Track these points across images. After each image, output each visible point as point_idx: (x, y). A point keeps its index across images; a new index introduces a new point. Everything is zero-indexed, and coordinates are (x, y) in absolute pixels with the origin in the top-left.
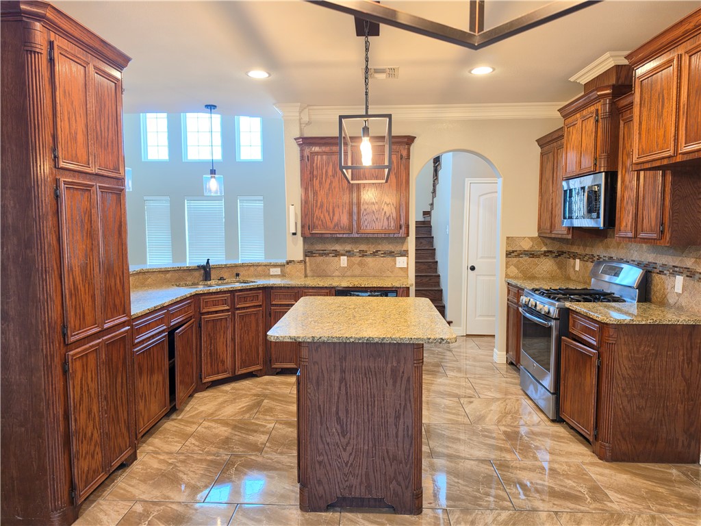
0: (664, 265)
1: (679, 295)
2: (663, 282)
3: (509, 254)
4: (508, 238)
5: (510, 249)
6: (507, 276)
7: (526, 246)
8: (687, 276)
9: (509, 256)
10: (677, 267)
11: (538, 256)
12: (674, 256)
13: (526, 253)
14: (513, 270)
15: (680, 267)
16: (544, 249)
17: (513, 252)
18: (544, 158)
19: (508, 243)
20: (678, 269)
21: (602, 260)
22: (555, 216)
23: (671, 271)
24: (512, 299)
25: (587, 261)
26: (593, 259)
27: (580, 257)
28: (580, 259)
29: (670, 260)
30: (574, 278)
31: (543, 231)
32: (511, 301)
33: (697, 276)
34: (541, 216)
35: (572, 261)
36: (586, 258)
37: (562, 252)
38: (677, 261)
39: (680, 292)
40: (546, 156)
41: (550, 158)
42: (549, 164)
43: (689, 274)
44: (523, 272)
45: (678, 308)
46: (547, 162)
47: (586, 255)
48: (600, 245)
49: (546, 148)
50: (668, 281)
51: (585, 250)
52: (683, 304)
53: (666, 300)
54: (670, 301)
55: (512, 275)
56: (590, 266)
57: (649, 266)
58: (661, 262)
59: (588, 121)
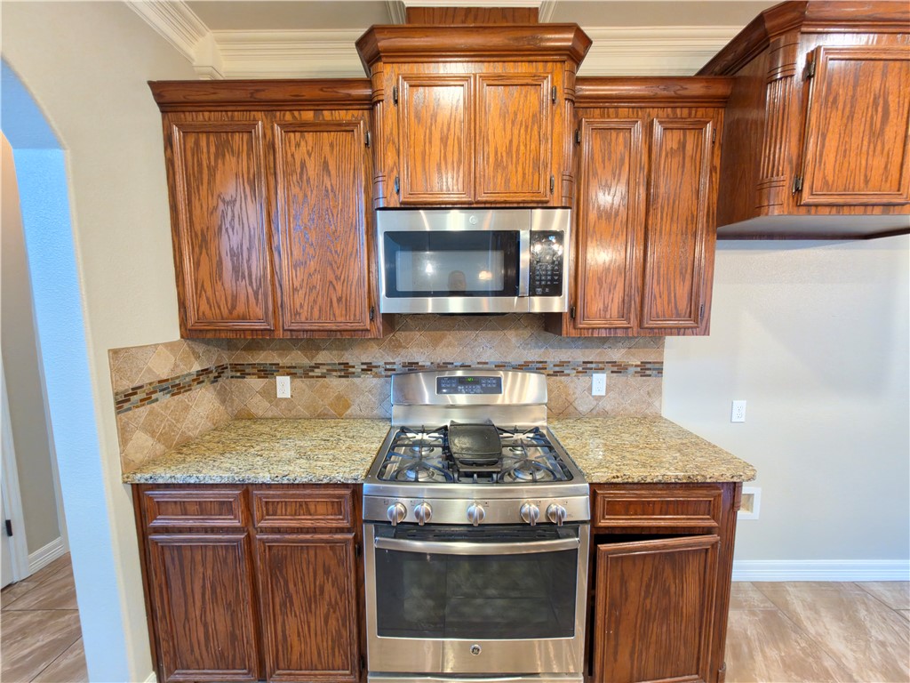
0: (562, 364)
1: (599, 398)
2: (566, 387)
3: (123, 401)
4: (115, 353)
5: (127, 385)
6: (127, 465)
7: (163, 368)
8: (612, 372)
9: (126, 405)
10: (591, 363)
11: (187, 388)
12: (587, 348)
13: (164, 385)
14: (143, 443)
15: (596, 362)
16: (196, 367)
17: (135, 391)
18: (197, 143)
19: (116, 370)
20: (593, 366)
21: (381, 370)
22: (295, 290)
23: (580, 369)
24: (190, 523)
25: (323, 376)
26: (345, 371)
27: (291, 371)
28: (293, 375)
29: (578, 355)
30: (270, 414)
31: (222, 326)
32: (190, 530)
33: (632, 370)
34: (199, 288)
35: (255, 383)
36: (318, 372)
37: (221, 369)
38: (592, 355)
39: (604, 394)
40: (212, 138)
41: (235, 148)
42: (234, 160)
43: (615, 369)
44: (163, 438)
45: (598, 415)
46: (220, 154)
47: (317, 366)
48: (372, 343)
49: (202, 117)
50: (575, 384)
51: (313, 357)
52: (608, 408)
53: (571, 409)
54: (580, 409)
55: (138, 457)
56: (336, 384)
57: (525, 367)
58: (557, 360)
59: (516, 93)
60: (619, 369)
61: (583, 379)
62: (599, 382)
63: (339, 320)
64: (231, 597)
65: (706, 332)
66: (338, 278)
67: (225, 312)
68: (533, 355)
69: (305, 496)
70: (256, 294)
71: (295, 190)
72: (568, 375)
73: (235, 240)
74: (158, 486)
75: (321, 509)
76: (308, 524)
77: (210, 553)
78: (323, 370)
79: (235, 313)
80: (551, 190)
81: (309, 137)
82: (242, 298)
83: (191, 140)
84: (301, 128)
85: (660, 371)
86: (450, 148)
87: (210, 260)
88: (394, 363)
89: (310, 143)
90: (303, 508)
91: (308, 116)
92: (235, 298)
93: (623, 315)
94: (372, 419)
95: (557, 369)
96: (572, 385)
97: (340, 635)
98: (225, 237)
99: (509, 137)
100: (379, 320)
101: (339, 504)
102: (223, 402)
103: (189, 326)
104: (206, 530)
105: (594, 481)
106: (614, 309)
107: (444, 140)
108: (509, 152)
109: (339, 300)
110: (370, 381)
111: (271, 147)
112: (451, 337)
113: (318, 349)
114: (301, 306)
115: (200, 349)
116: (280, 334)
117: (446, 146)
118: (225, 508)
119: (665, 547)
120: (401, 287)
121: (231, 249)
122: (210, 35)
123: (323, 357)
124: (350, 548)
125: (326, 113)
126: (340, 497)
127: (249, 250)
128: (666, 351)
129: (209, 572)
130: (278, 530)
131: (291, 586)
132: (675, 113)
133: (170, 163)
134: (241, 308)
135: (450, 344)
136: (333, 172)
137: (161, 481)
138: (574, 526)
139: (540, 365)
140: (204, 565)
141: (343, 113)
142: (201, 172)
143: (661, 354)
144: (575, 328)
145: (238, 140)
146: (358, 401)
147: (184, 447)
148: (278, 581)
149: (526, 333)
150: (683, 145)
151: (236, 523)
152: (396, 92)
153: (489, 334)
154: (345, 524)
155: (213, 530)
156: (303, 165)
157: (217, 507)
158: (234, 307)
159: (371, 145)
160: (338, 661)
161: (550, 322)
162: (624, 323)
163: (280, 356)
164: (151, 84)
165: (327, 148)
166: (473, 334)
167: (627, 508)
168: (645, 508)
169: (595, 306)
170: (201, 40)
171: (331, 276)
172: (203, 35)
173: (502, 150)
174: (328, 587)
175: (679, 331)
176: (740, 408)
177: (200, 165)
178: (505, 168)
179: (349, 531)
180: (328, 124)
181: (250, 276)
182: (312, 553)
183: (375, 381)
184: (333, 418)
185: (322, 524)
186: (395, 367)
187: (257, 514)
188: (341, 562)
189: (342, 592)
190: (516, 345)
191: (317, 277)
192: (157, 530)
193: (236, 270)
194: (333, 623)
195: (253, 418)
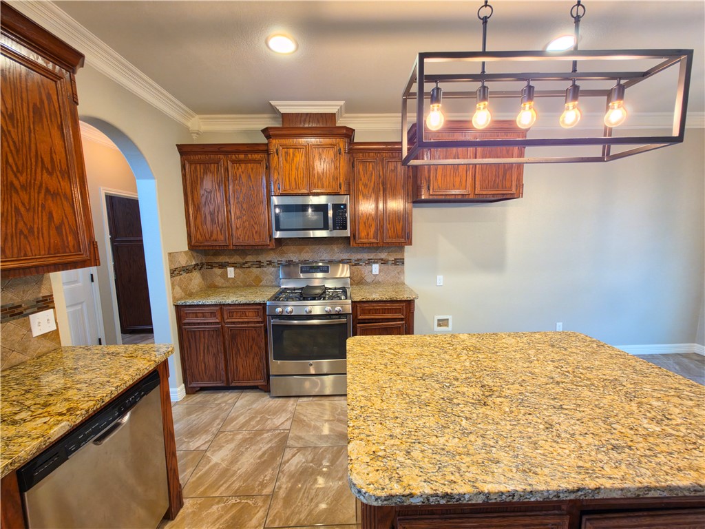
0: (358, 260)
1: (376, 275)
2: (360, 270)
3: (173, 273)
4: (170, 254)
5: (173, 267)
6: (174, 297)
7: (183, 261)
8: (381, 263)
9: (173, 275)
10: (372, 259)
11: (191, 271)
12: (369, 252)
13: (184, 269)
14: (178, 291)
15: (374, 259)
16: (194, 262)
17: (175, 269)
18: (195, 168)
19: (170, 261)
20: (373, 261)
21: (276, 264)
22: (237, 228)
23: (367, 262)
24: (199, 321)
25: (249, 267)
26: (259, 265)
27: (234, 265)
28: (235, 267)
29: (365, 256)
30: (224, 285)
31: (206, 244)
32: (199, 324)
33: (390, 262)
34: (197, 228)
35: (218, 271)
36: (247, 265)
37: (203, 264)
38: (372, 256)
39: (378, 273)
40: (202, 166)
41: (212, 170)
42: (211, 175)
44: (184, 290)
45: (376, 283)
46: (205, 173)
47: (246, 263)
48: (271, 252)
49: (197, 157)
50: (364, 269)
51: (244, 258)
52: (380, 280)
53: (363, 281)
54: (368, 281)
55: (177, 296)
56: (255, 271)
57: (342, 262)
58: (356, 258)
59: (325, 151)
60: (384, 262)
61: (368, 267)
62: (376, 268)
63: (256, 240)
64: (215, 351)
65: (411, 243)
66: (255, 223)
67: (208, 238)
68: (345, 256)
69: (244, 309)
70: (221, 230)
71: (237, 187)
72: (361, 265)
73: (212, 208)
74: (186, 306)
75: (251, 314)
76: (246, 320)
77: (207, 333)
78: (249, 264)
79: (212, 239)
80: (340, 188)
81: (243, 165)
82: (215, 232)
83: (193, 167)
84: (240, 162)
85: (403, 263)
86: (299, 172)
87: (201, 216)
88: (282, 261)
89: (243, 167)
90: (244, 313)
91: (242, 156)
92: (212, 232)
93: (375, 237)
94: (272, 286)
95: (356, 262)
96: (363, 270)
97: (259, 366)
98: (207, 206)
99: (322, 168)
100: (273, 241)
101: (258, 312)
102: (203, 279)
103: (192, 244)
104: (205, 324)
105: (355, 300)
106: (371, 235)
107: (297, 169)
108: (323, 173)
109: (256, 232)
110: (271, 269)
111: (227, 169)
112: (307, 248)
113: (247, 255)
114: (240, 235)
115: (195, 254)
116: (231, 247)
118: (213, 314)
119: (383, 325)
120: (281, 227)
121: (210, 212)
122: (197, 117)
123: (249, 258)
124: (263, 329)
125: (249, 155)
126: (258, 309)
127: (218, 212)
128: (406, 254)
129: (206, 341)
130: (233, 323)
131: (239, 345)
132: (393, 155)
133: (184, 176)
134: (214, 236)
135: (307, 252)
136: (253, 180)
137: (188, 304)
138: (346, 315)
139: (349, 261)
140: (204, 338)
141: (256, 155)
142: (197, 180)
143: (403, 255)
144: (356, 243)
145: (213, 167)
146: (265, 279)
147: (191, 295)
148: (234, 344)
149: (342, 246)
150: (396, 167)
151: (217, 321)
152: (277, 150)
153: (325, 247)
154: (260, 320)
155: (208, 323)
156: (240, 177)
157: (209, 314)
158: (211, 236)
159: (268, 168)
160: (259, 377)
162: (374, 241)
163: (229, 258)
164: (177, 145)
165: (250, 170)
166: (317, 247)
167: (369, 311)
168: (376, 311)
169: (363, 234)
170: (193, 119)
171: (252, 222)
172: (193, 117)
173: (320, 173)
174: (254, 346)
175: (400, 244)
176: (440, 279)
177: (197, 176)
178: (322, 180)
179: (262, 322)
180: (250, 160)
181: (218, 223)
182: (247, 332)
183: (273, 269)
184: (255, 286)
185: (251, 320)
186: (282, 263)
187: (225, 317)
188: (259, 335)
189: (259, 348)
190: (337, 252)
191: (247, 223)
192: (185, 324)
193: (213, 220)
194: (256, 361)
195: (216, 287)
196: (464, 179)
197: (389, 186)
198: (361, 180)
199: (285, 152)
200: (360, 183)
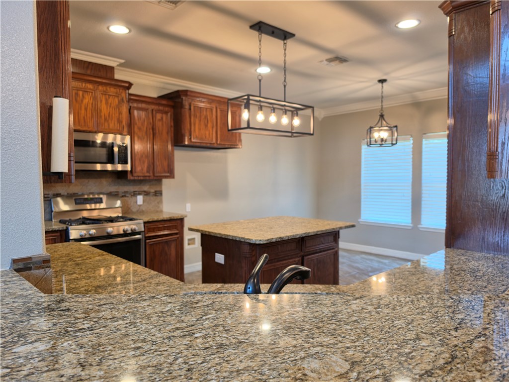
0: (126, 192)
1: (140, 206)
2: (127, 201)
10: (136, 191)
12: (135, 185)
15: (138, 191)
20: (137, 193)
23: (132, 194)
29: (131, 188)
33: (151, 194)
38: (136, 188)
39: (142, 204)
43: (145, 194)
45: (140, 212)
50: (130, 200)
52: (144, 209)
53: (130, 210)
54: (133, 210)
58: (123, 191)
59: (111, 98)
60: (146, 194)
61: (134, 198)
62: (140, 199)
65: (173, 177)
68: (113, 189)
72: (128, 197)
80: (124, 129)
85: (161, 194)
86: (88, 112)
88: (49, 194)
93: (148, 172)
95: (123, 194)
99: (108, 112)
106: (145, 169)
107: (86, 109)
108: (109, 116)
117: (87, 111)
119: (164, 239)
128: (163, 187)
132: (159, 108)
138: (139, 233)
139: (116, 193)
143: (161, 187)
144: (132, 176)
150: (162, 118)
153: (94, 180)
161: (122, 175)
162: (148, 174)
167: (154, 229)
169: (138, 169)
173: (107, 115)
175: (166, 177)
176: (188, 206)
178: (108, 121)
186: (49, 196)
190: (107, 185)
196: (211, 132)
197: (157, 131)
198: (136, 124)
199: (75, 94)
200: (136, 127)
